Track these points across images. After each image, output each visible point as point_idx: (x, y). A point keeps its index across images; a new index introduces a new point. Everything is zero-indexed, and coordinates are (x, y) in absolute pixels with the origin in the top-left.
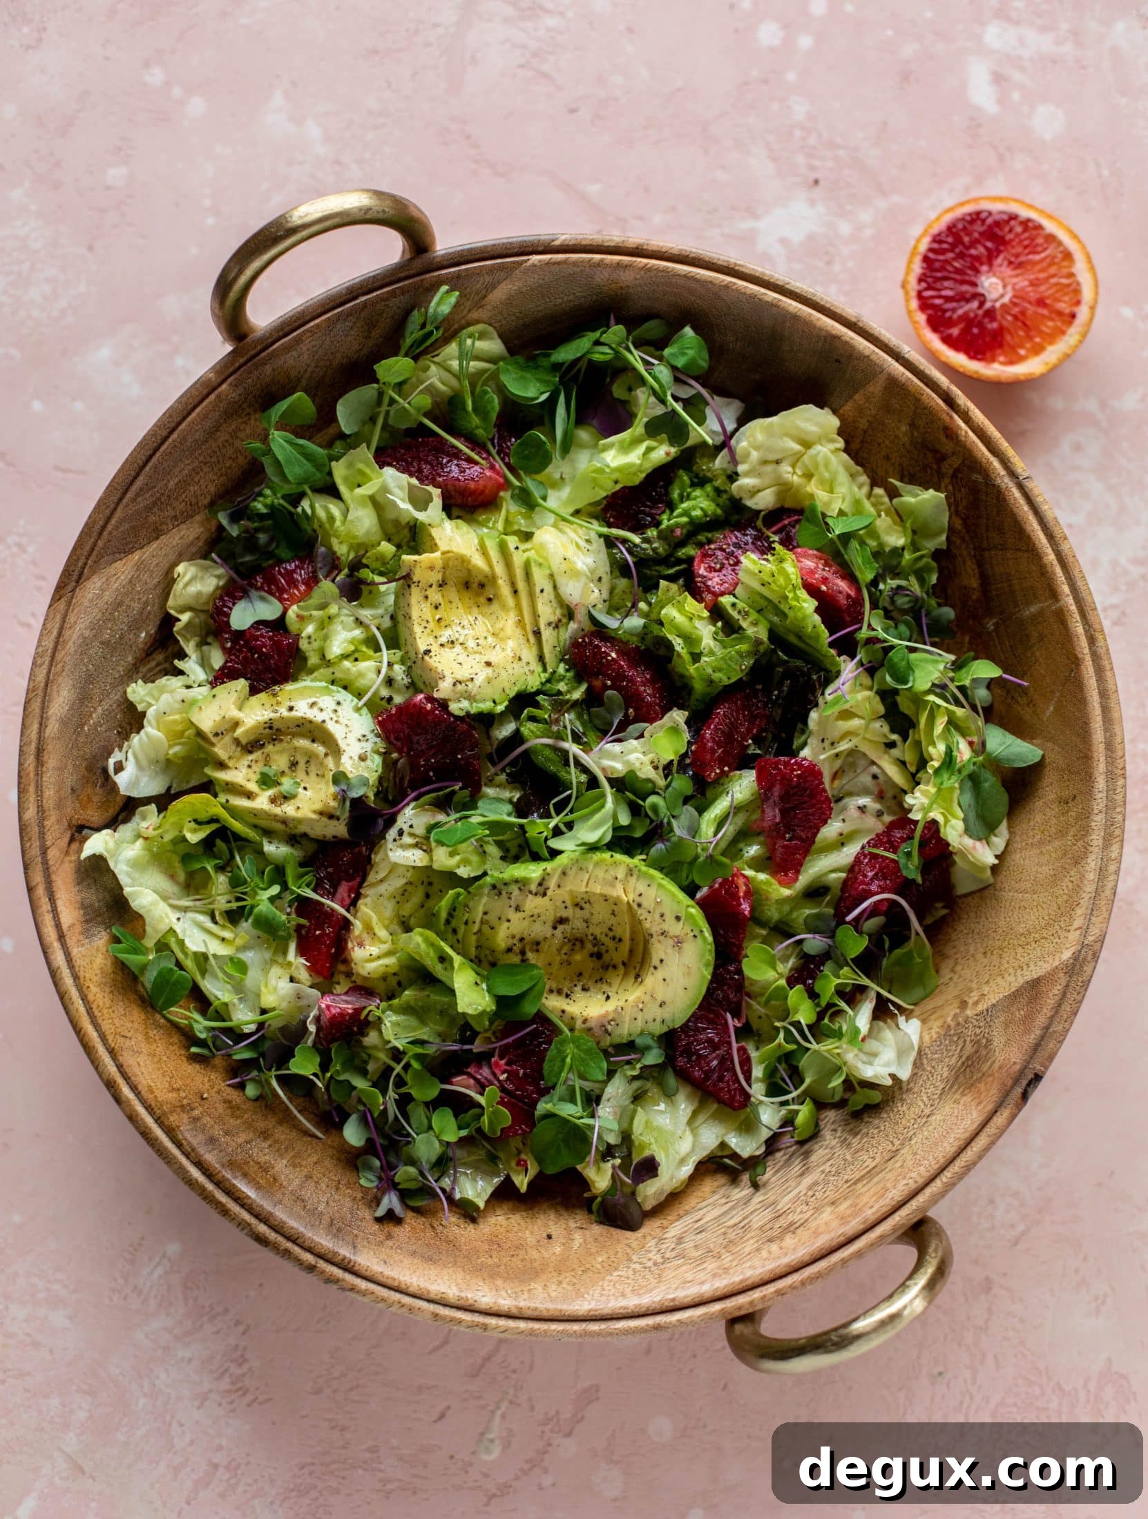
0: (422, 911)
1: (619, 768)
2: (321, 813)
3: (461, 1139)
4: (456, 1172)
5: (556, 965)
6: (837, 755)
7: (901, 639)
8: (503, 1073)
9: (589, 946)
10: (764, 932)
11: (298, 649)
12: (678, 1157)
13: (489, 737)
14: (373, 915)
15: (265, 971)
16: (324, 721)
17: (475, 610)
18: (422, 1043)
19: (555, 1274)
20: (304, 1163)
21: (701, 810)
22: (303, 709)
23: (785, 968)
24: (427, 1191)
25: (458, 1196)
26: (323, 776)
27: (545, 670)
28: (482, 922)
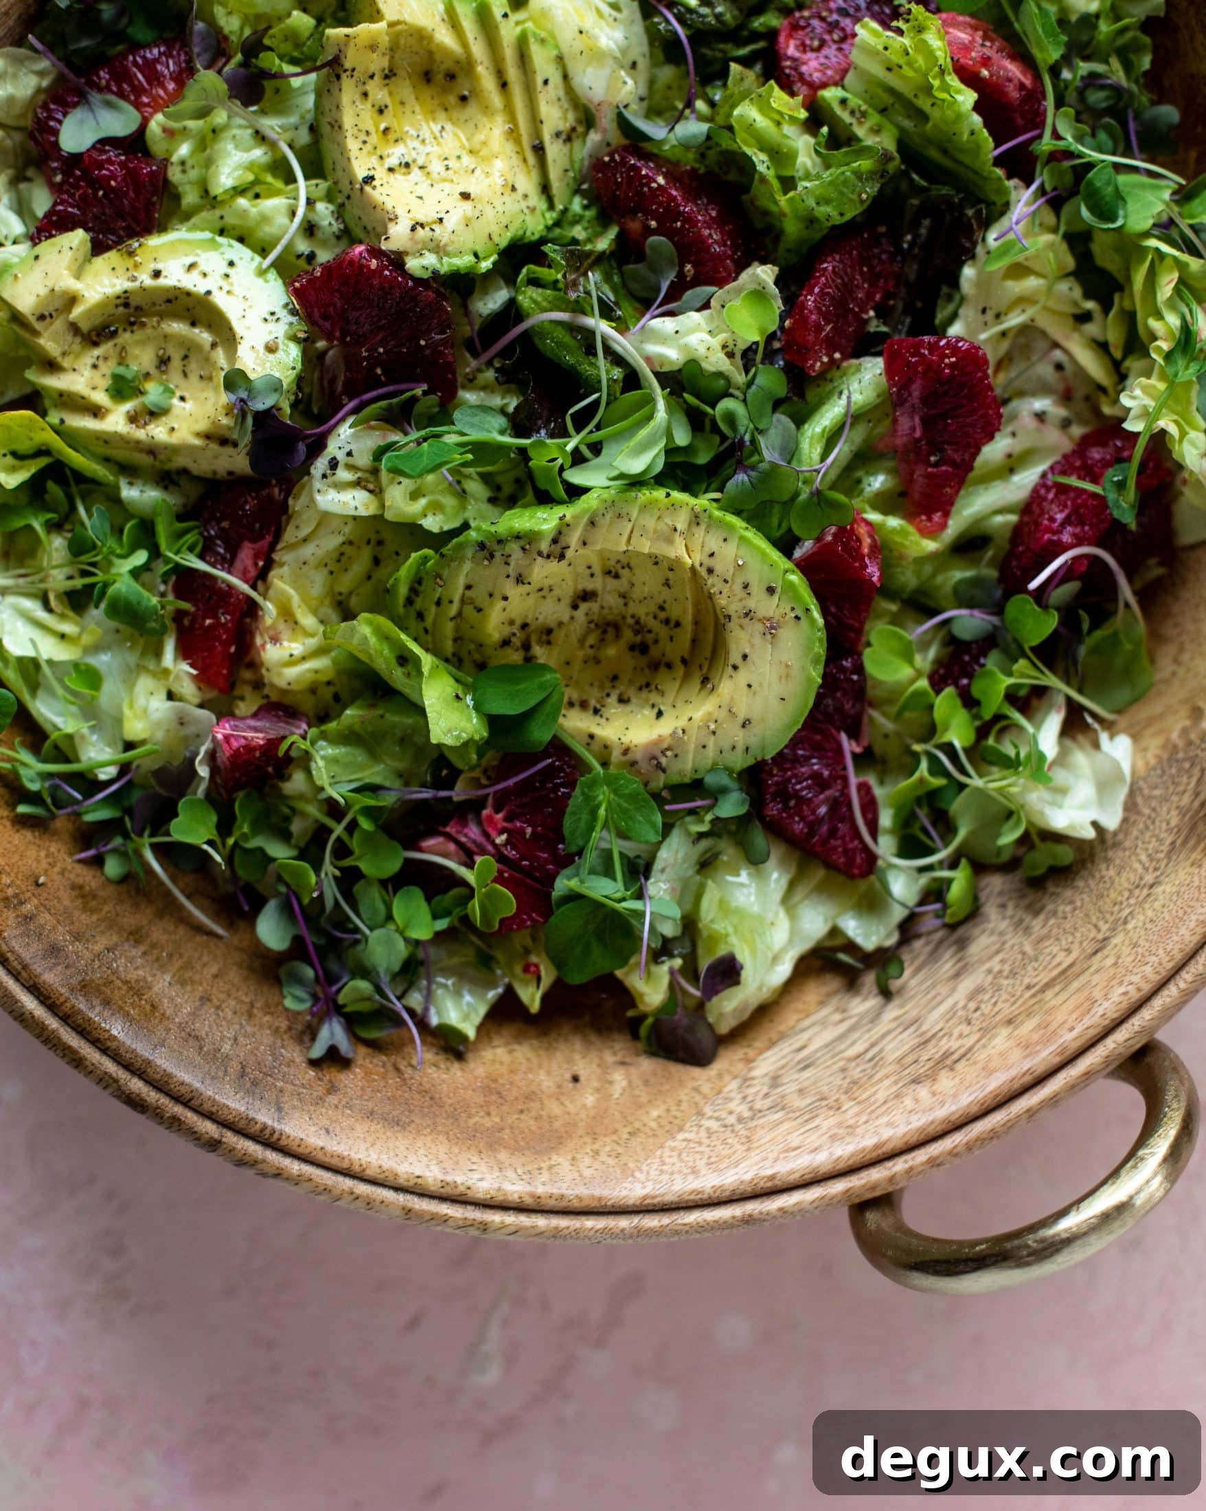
0: (369, 586)
1: (673, 355)
2: (208, 436)
3: (438, 935)
4: (430, 983)
5: (577, 665)
6: (1004, 334)
7: (1101, 151)
8: (501, 833)
9: (628, 635)
10: (893, 607)
11: (166, 182)
12: (770, 955)
13: (467, 312)
14: (292, 592)
15: (129, 683)
16: (209, 293)
17: (442, 115)
18: (373, 789)
19: (587, 1139)
20: (197, 978)
21: (800, 420)
22: (175, 276)
23: (926, 660)
24: (385, 1016)
25: (434, 1021)
26: (210, 378)
27: (551, 206)
28: (463, 601)
